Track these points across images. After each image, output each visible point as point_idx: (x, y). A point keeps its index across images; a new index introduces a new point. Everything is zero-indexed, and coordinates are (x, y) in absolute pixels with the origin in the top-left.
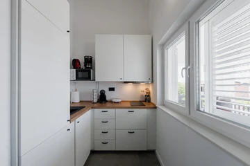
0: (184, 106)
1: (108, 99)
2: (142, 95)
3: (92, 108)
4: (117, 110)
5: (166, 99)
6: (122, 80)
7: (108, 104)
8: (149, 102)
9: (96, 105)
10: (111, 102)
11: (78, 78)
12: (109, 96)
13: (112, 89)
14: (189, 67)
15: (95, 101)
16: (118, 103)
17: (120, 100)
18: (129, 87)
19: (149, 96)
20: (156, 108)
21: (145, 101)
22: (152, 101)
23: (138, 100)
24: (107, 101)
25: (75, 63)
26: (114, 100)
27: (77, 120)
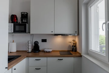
0: (104, 55)
1: (41, 49)
2: (70, 46)
3: (27, 57)
5: (90, 48)
6: (53, 33)
7: (41, 54)
9: (30, 54)
10: (43, 51)
11: (15, 31)
12: (42, 46)
14: (108, 22)
15: (30, 50)
16: (49, 52)
17: (51, 50)
19: (75, 46)
20: (81, 56)
21: (72, 51)
22: (78, 51)
23: (66, 50)
24: (40, 51)
25: (13, 18)
26: (46, 50)
27: (14, 67)
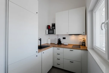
1: (62, 43)
2: (80, 42)
3: (53, 47)
4: (64, 49)
5: (94, 45)
7: (62, 46)
8: (85, 46)
11: (49, 33)
12: (63, 41)
13: (64, 38)
16: (67, 45)
18: (73, 37)
19: (85, 42)
21: (82, 45)
23: (78, 44)
27: (43, 52)
